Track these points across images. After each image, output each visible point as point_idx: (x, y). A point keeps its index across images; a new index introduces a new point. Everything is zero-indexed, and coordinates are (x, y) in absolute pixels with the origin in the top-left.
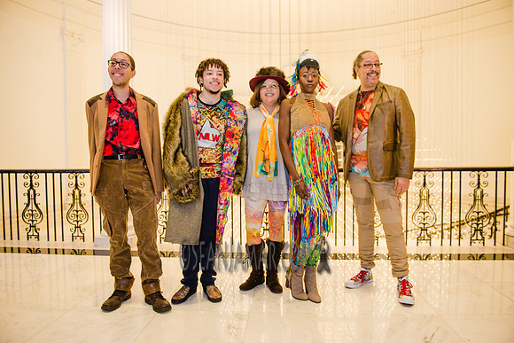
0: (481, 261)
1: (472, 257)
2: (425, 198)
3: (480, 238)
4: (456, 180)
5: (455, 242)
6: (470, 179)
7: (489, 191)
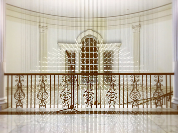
0: (161, 115)
2: (135, 87)
6: (155, 78)
7: (163, 83)
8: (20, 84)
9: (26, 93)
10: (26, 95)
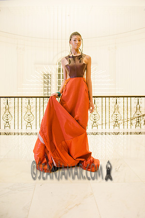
0: (140, 135)
1: (136, 133)
3: (139, 125)
4: (129, 101)
5: (129, 127)
6: (135, 101)
8: (7, 106)
9: (13, 115)
10: (13, 117)
